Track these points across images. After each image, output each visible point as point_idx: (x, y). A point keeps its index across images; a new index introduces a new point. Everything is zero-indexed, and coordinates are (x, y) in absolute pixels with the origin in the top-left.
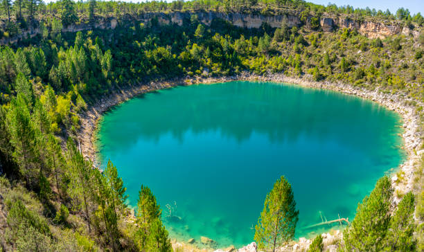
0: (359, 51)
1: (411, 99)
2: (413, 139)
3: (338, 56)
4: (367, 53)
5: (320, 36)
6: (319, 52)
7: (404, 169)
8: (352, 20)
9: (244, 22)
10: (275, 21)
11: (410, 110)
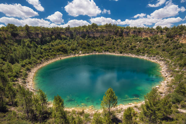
0: (138, 43)
1: (163, 58)
2: (166, 73)
3: (129, 45)
4: (141, 43)
5: (122, 38)
6: (122, 44)
7: (162, 84)
8: (136, 32)
9: (93, 35)
10: (105, 33)
11: (163, 62)
